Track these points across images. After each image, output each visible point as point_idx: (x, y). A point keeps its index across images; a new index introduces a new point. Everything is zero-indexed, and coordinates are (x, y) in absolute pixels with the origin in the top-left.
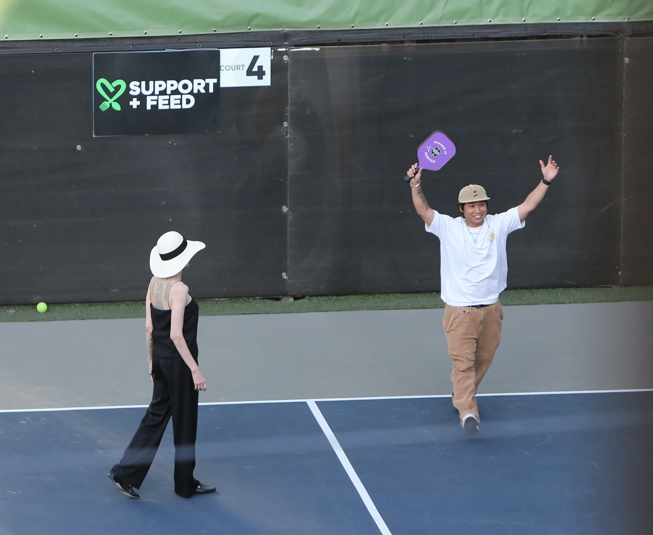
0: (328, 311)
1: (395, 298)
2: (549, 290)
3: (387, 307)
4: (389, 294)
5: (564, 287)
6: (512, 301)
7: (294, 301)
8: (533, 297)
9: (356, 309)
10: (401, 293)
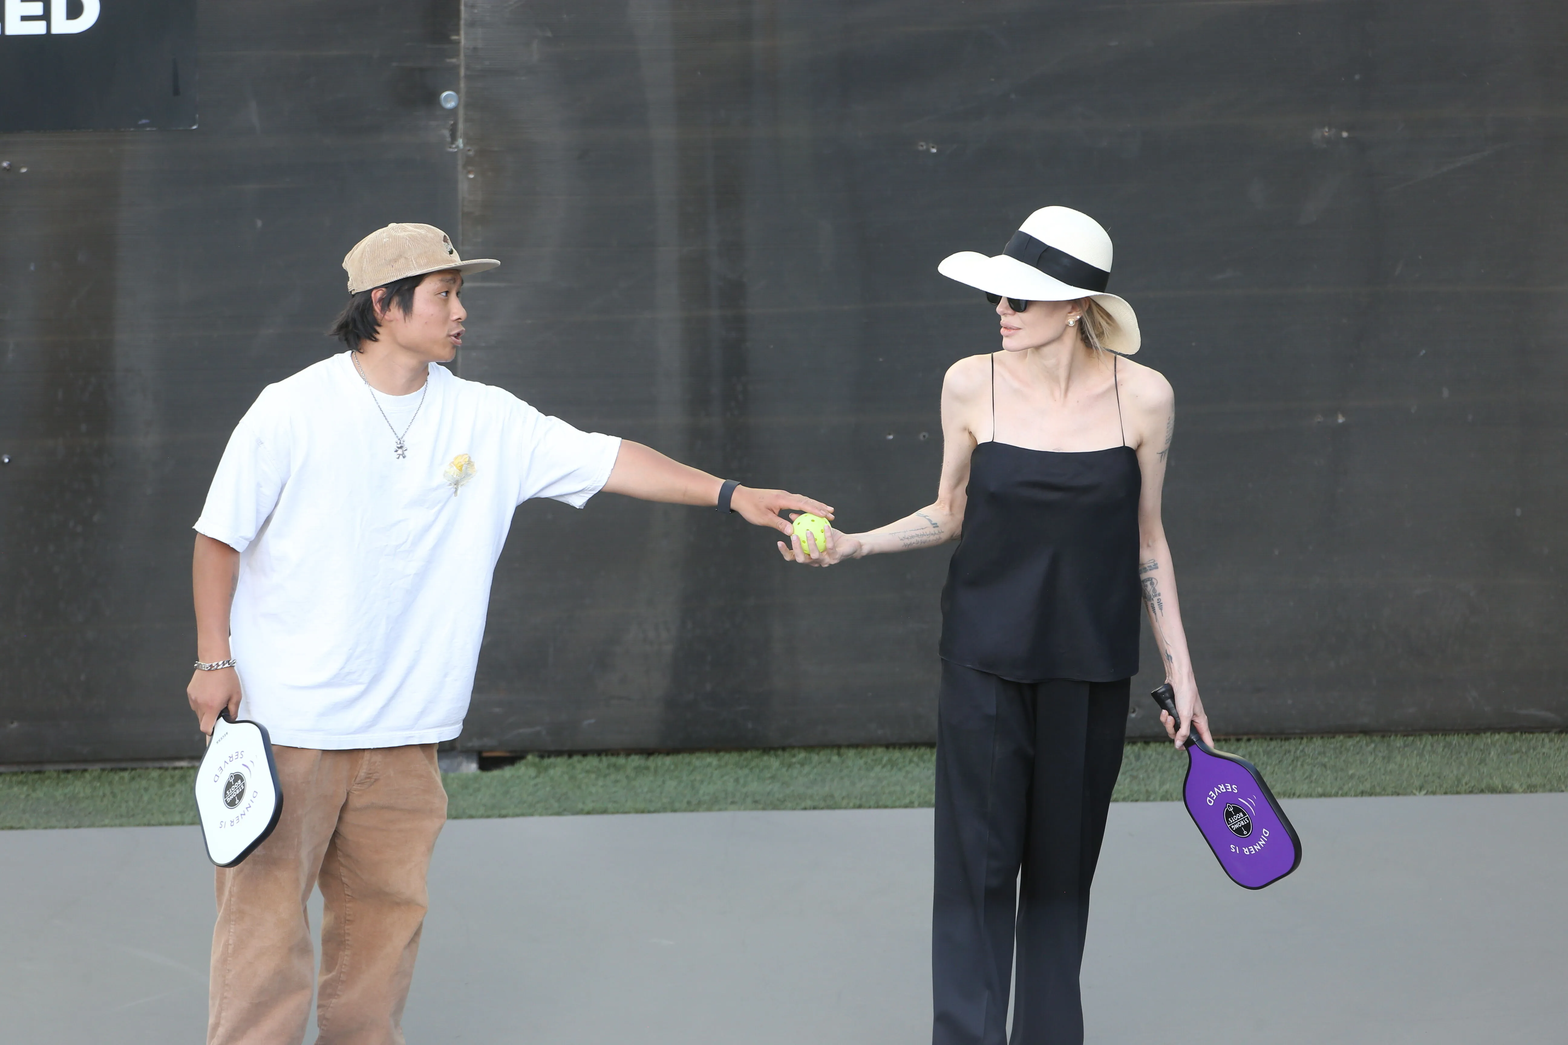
0: (605, 812)
1: (866, 763)
2: (1455, 739)
3: (832, 796)
4: (843, 751)
5: (1512, 731)
6: (1311, 782)
7: (479, 772)
8: (1391, 766)
9: (713, 804)
10: (889, 746)
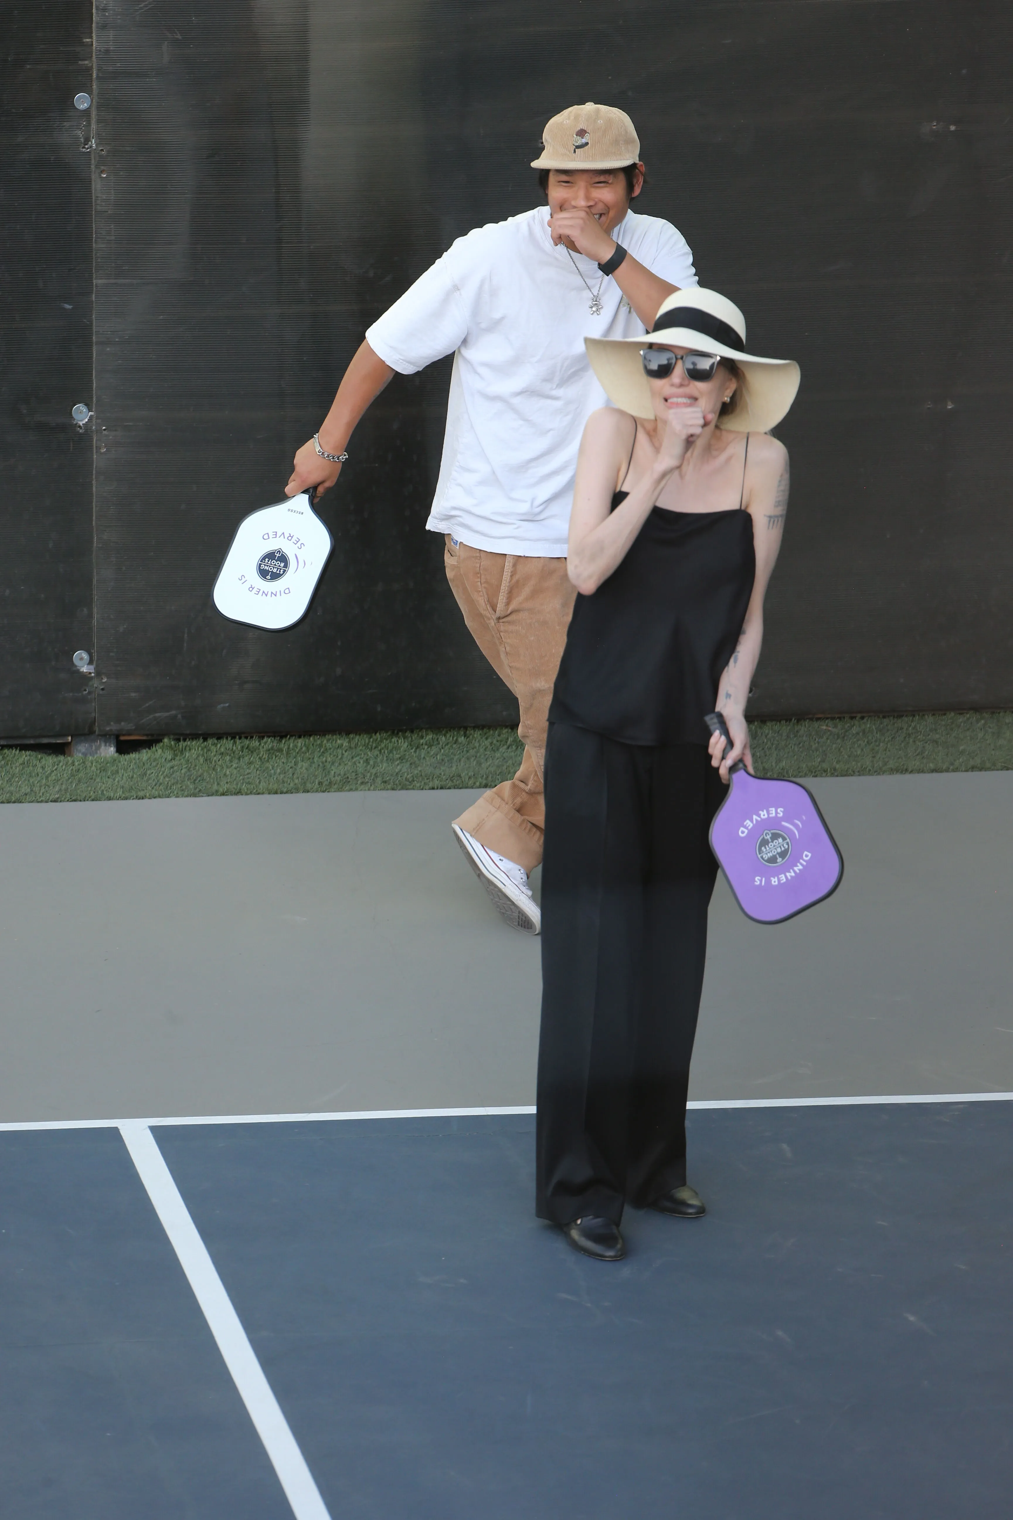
0: (239, 793)
1: (491, 744)
3: (459, 776)
4: (469, 731)
6: (923, 758)
7: (116, 755)
8: (1001, 742)
9: (345, 784)
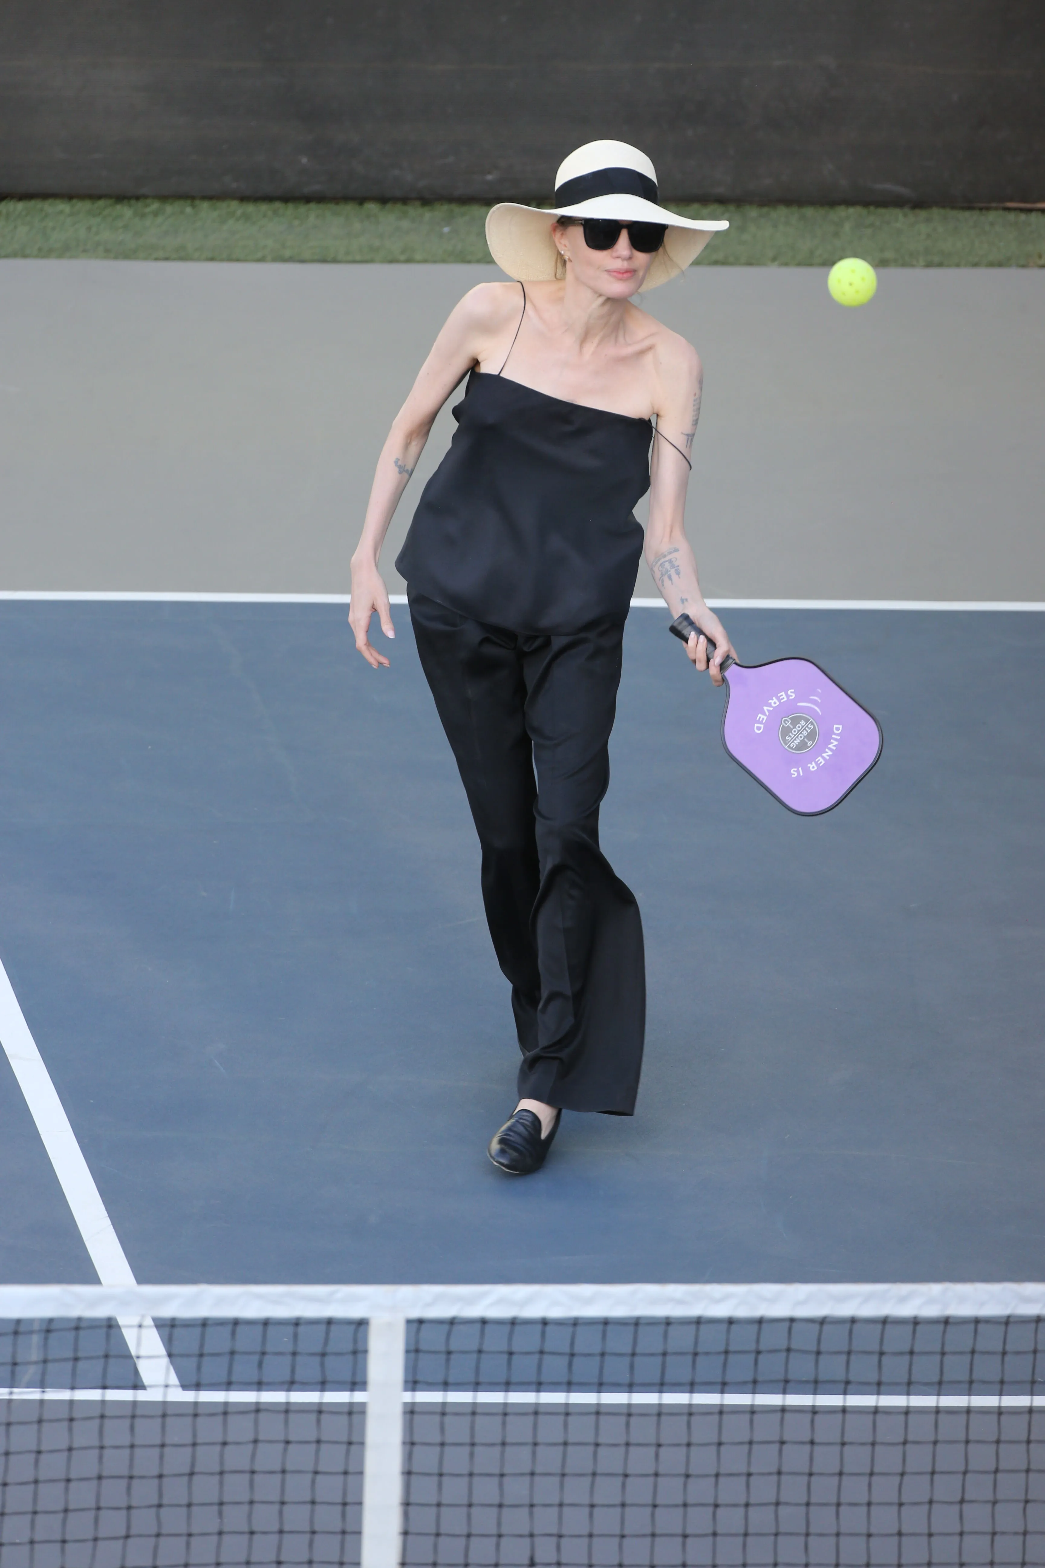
1: (219, 215)
3: (184, 247)
5: (866, 204)
8: (744, 236)
9: (65, 251)
